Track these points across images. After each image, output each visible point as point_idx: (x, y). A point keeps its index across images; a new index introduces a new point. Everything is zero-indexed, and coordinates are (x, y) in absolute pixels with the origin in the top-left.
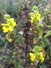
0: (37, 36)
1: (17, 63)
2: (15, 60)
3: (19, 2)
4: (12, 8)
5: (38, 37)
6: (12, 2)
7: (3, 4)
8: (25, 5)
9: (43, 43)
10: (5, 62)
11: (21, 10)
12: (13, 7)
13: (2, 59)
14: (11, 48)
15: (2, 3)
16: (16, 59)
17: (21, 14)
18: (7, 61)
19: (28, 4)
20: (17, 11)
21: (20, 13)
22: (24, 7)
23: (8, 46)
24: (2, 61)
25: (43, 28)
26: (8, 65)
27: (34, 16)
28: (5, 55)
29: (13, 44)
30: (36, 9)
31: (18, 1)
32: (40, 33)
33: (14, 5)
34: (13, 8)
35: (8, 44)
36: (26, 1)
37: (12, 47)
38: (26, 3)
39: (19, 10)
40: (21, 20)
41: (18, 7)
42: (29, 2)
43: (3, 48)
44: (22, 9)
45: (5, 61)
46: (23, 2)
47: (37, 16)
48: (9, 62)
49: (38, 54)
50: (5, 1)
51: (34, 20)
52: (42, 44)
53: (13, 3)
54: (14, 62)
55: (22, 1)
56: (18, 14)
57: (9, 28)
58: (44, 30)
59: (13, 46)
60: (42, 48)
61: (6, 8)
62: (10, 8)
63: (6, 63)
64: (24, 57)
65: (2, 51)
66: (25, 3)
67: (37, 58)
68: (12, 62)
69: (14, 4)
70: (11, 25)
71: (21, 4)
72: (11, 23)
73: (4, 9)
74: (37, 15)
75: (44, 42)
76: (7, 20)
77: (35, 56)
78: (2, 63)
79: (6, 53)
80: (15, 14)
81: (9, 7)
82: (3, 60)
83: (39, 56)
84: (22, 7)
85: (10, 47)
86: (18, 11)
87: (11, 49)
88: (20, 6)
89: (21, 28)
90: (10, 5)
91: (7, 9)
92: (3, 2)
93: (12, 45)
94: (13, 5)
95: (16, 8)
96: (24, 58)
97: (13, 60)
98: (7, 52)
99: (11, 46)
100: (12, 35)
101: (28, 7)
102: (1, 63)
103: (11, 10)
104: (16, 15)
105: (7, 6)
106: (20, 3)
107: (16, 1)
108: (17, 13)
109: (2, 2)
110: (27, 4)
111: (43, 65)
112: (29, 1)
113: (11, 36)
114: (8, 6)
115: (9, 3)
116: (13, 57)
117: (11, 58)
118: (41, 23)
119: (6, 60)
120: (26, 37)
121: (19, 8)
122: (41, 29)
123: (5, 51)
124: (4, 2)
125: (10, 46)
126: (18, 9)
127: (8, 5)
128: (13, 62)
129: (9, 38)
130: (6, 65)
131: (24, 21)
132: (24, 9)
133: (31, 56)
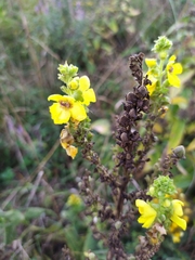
0: (160, 142)
1: (79, 239)
2: (74, 228)
3: (98, 11)
4: (68, 32)
5: (165, 147)
6: (71, 12)
7: (36, 19)
8: (120, 24)
9: (181, 169)
10: (36, 233)
11: (104, 41)
12: (72, 29)
13: (27, 219)
14: (59, 181)
15: (35, 14)
16: (76, 222)
17: (102, 56)
18: (43, 228)
19: (132, 17)
20: (89, 45)
21: (100, 51)
22: (114, 29)
23: (49, 173)
24: (24, 227)
25: (184, 114)
26: (45, 245)
27: (157, 69)
28: (35, 206)
29: (67, 167)
30: (167, 47)
31: (91, 9)
32: (172, 133)
33: (77, 22)
34: (73, 33)
35: (49, 165)
36: (124, 7)
37: (63, 180)
38: (125, 14)
39: (96, 43)
40: (103, 78)
41: (91, 30)
42: (134, 13)
43: (29, 178)
44: (107, 36)
45: (33, 227)
46: (112, 10)
47: (170, 71)
48: (47, 234)
49: (168, 203)
50: (47, 6)
51: (157, 84)
52: (179, 173)
53: (75, 14)
54: (69, 233)
55: (108, 9)
56: (89, 58)
57: (72, 110)
58: (188, 119)
59: (68, 174)
60: (180, 189)
61: (46, 33)
62: (63, 34)
63: (38, 236)
64: (115, 212)
65: (25, 190)
66: (119, 16)
67: (160, 218)
68: (61, 232)
69: (80, 18)
70: (79, 98)
71: (105, 20)
72: (80, 93)
73: (41, 37)
74: (168, 68)
75: (185, 167)
76: (68, 84)
77: (157, 210)
78: (24, 234)
79: (39, 199)
80: (81, 54)
81: (58, 29)
82: (27, 222)
83: (168, 213)
84: (107, 29)
85: (55, 179)
86: (93, 47)
87: (57, 185)
88: (100, 24)
89: (99, 110)
90: (63, 22)
91: (51, 35)
92: (40, 9)
93: (64, 171)
94: (73, 21)
95: (85, 32)
96: (113, 217)
97: (64, 225)
98: (43, 193)
99: (60, 174)
100: (79, 133)
101: (131, 29)
102: (19, 235)
103: (66, 42)
104: (85, 59)
105: (51, 27)
106: (100, 17)
107: (86, 9)
108: (86, 52)
109: (36, 9)
110: (128, 20)
111: (179, 253)
112: (135, 7)
113: (75, 138)
114: (55, 26)
115: (61, 15)
116: (64, 214)
117: (57, 220)
118: (179, 95)
119: (37, 225)
120: (127, 145)
121: (96, 34)
122: (178, 118)
123: (37, 193)
124: (43, 10)
125: (53, 175)
126: (91, 37)
127: (56, 22)
128: (64, 236)
129: (68, 143)
130: (38, 244)
131: (110, 81)
132: (115, 37)
133: (142, 209)
